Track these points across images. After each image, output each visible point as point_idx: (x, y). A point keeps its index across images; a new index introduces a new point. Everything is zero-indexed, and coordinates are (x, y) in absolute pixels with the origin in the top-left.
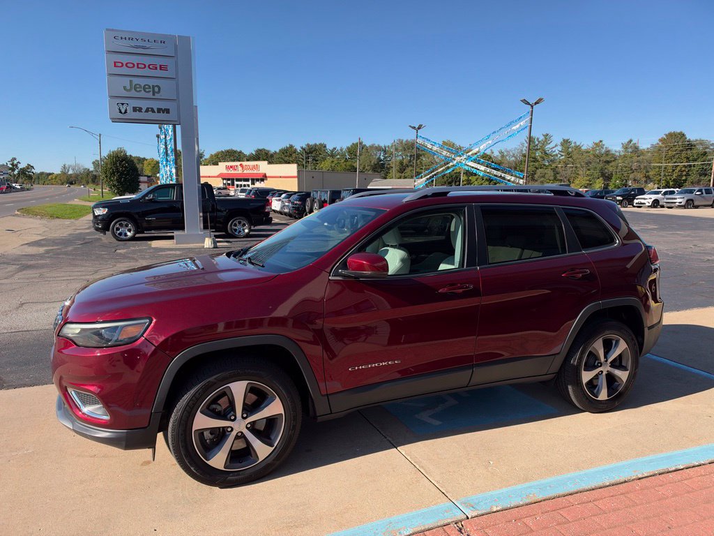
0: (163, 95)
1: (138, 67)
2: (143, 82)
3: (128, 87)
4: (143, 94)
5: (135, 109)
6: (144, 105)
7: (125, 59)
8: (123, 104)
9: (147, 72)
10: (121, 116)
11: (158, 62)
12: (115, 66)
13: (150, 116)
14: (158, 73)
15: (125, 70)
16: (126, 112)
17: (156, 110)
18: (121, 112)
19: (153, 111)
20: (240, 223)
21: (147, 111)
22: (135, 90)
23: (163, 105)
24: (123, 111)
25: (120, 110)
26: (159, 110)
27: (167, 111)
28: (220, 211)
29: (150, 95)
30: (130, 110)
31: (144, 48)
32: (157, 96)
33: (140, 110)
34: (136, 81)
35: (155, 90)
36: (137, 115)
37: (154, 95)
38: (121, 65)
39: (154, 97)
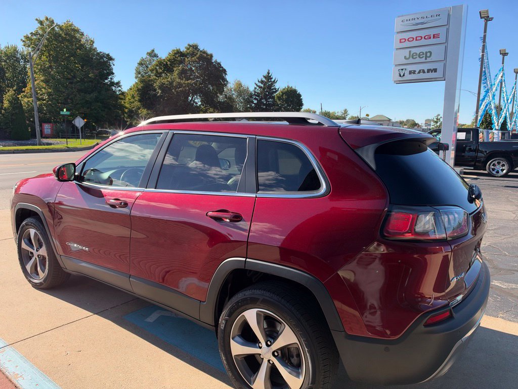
0: (433, 58)
1: (416, 40)
2: (418, 51)
3: (408, 57)
4: (418, 60)
5: (410, 73)
6: (417, 68)
7: (406, 36)
8: (402, 70)
9: (423, 42)
10: (400, 79)
11: (431, 32)
12: (400, 42)
13: (422, 76)
14: (432, 41)
15: (407, 44)
16: (404, 75)
17: (426, 71)
18: (400, 76)
19: (424, 72)
20: (499, 163)
21: (419, 72)
22: (413, 58)
23: (432, 66)
24: (402, 75)
25: (400, 74)
26: (429, 71)
27: (435, 70)
28: (482, 152)
29: (423, 60)
30: (407, 73)
31: (422, 23)
32: (428, 60)
33: (414, 72)
34: (414, 50)
35: (428, 55)
36: (413, 77)
37: (426, 59)
38: (404, 40)
39: (426, 61)
